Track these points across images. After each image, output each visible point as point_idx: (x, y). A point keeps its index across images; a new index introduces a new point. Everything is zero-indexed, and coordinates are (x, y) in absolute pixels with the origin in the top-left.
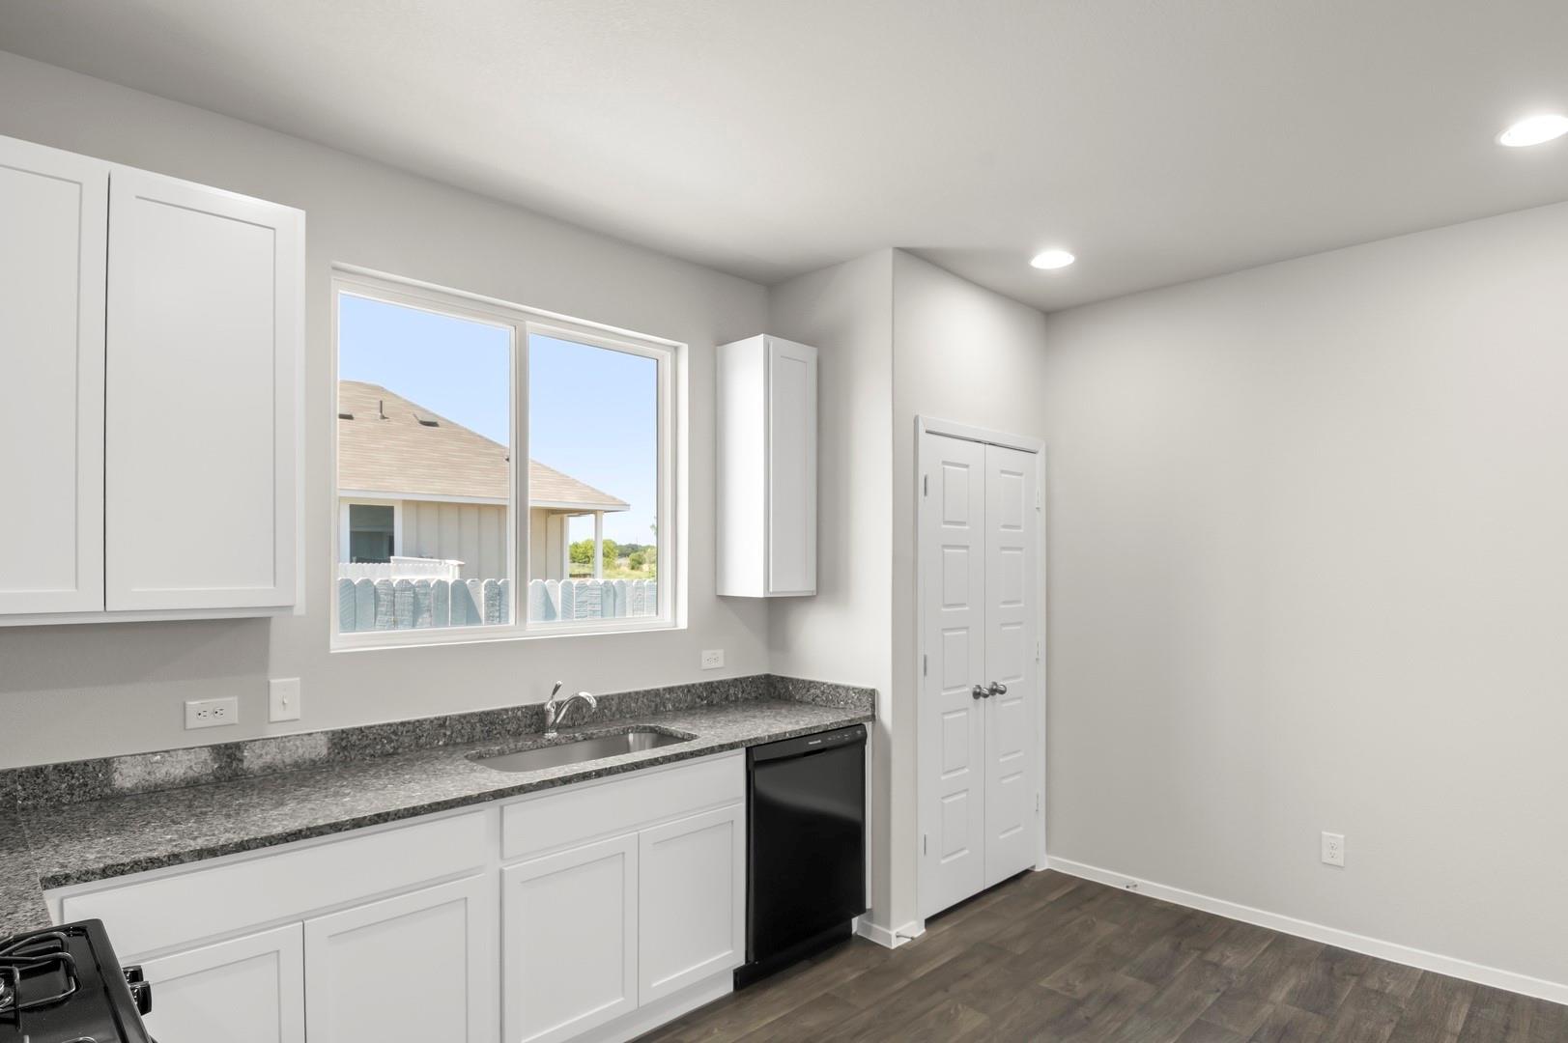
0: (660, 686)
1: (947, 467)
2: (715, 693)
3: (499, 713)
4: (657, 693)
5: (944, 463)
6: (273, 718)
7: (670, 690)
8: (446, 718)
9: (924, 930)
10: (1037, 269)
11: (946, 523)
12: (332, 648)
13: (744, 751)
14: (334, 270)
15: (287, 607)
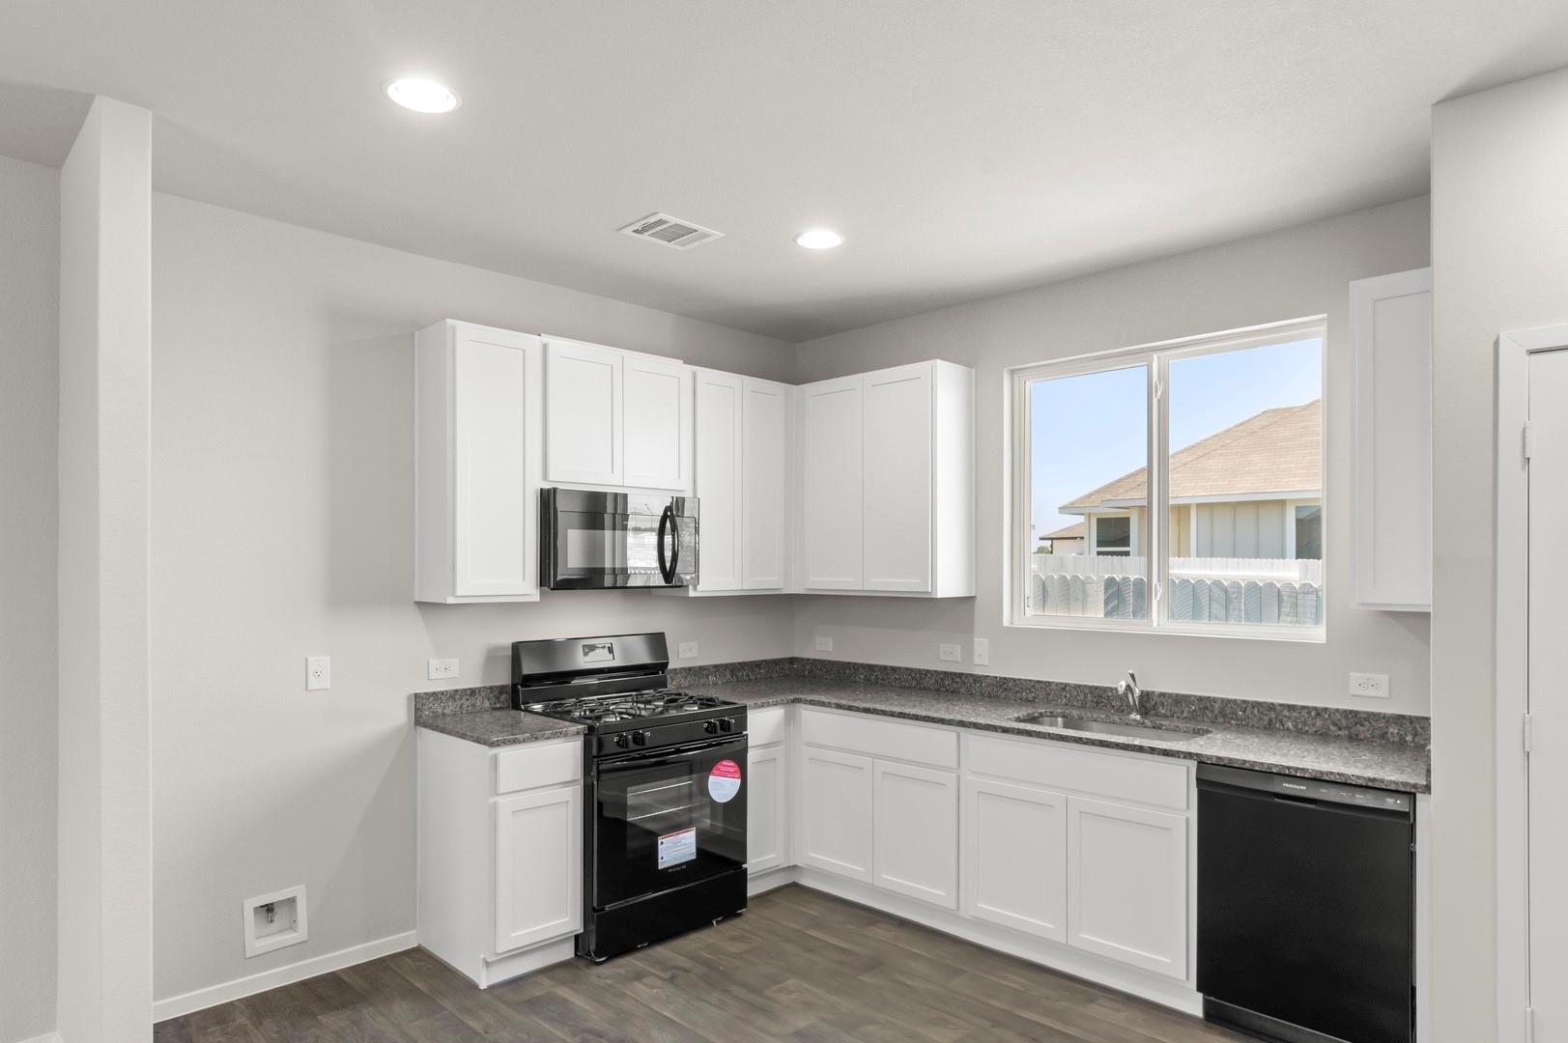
0: (1277, 700)
2: (1362, 725)
4: (1271, 707)
6: (976, 663)
7: (1291, 708)
8: (1066, 685)
12: (1006, 623)
13: (1193, 765)
14: (1012, 372)
15: (927, 593)
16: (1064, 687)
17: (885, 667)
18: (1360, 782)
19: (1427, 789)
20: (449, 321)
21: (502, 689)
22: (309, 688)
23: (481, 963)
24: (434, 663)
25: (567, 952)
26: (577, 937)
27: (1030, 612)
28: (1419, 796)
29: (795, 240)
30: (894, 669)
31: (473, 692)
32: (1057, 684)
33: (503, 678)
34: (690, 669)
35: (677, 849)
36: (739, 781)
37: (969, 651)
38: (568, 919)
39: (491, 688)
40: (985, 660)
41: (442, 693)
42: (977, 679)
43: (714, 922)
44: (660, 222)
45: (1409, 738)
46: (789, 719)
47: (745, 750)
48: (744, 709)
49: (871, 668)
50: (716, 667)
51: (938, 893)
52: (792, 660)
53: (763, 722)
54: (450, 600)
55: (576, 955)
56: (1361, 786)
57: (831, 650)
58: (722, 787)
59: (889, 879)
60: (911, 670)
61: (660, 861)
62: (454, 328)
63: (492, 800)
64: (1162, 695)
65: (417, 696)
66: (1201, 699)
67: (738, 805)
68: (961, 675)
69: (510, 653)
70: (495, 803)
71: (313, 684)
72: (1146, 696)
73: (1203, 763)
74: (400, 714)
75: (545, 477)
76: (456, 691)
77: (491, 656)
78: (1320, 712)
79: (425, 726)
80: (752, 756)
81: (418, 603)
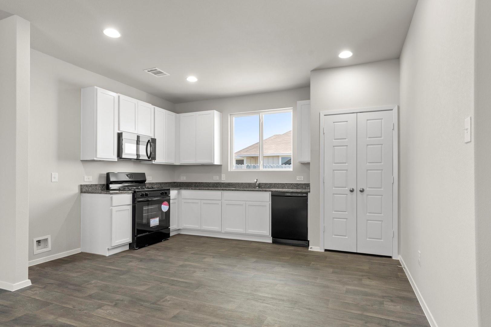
0: (284, 183)
1: (335, 123)
3: (251, 183)
4: (283, 184)
5: (334, 122)
6: (222, 180)
7: (286, 184)
8: (243, 183)
9: (324, 251)
10: (340, 58)
11: (335, 139)
12: (229, 171)
13: (270, 193)
14: (230, 115)
15: (212, 163)
16: (242, 183)
17: (200, 183)
18: (299, 192)
19: (310, 191)
20: (95, 87)
21: (104, 185)
22: (52, 181)
23: (107, 250)
24: (86, 177)
25: (127, 248)
26: (130, 244)
27: (234, 168)
28: (308, 193)
29: (186, 79)
30: (202, 183)
31: (96, 185)
32: (241, 183)
33: (104, 182)
34: (150, 183)
35: (155, 222)
36: (168, 207)
37: (220, 177)
38: (128, 239)
39: (101, 184)
40: (224, 179)
41: (88, 185)
42: (223, 183)
43: (163, 241)
44: (156, 70)
45: (306, 187)
46: (179, 193)
47: (170, 199)
48: (169, 190)
49: (196, 183)
50: (157, 183)
51: (217, 228)
52: (174, 183)
53: (173, 193)
54: (95, 159)
55: (129, 249)
56: (299, 193)
57: (185, 179)
58: (165, 208)
59: (205, 227)
60: (207, 183)
61: (151, 225)
62: (97, 89)
63: (111, 208)
64: (263, 183)
65: (81, 185)
66: (270, 184)
67: (168, 213)
68: (219, 183)
69: (106, 176)
70: (111, 209)
71: (53, 180)
72: (259, 184)
73: (272, 192)
74: (77, 190)
75: (119, 129)
76: (92, 185)
77: (101, 176)
78: (291, 184)
79: (85, 192)
80: (171, 201)
81: (82, 161)
